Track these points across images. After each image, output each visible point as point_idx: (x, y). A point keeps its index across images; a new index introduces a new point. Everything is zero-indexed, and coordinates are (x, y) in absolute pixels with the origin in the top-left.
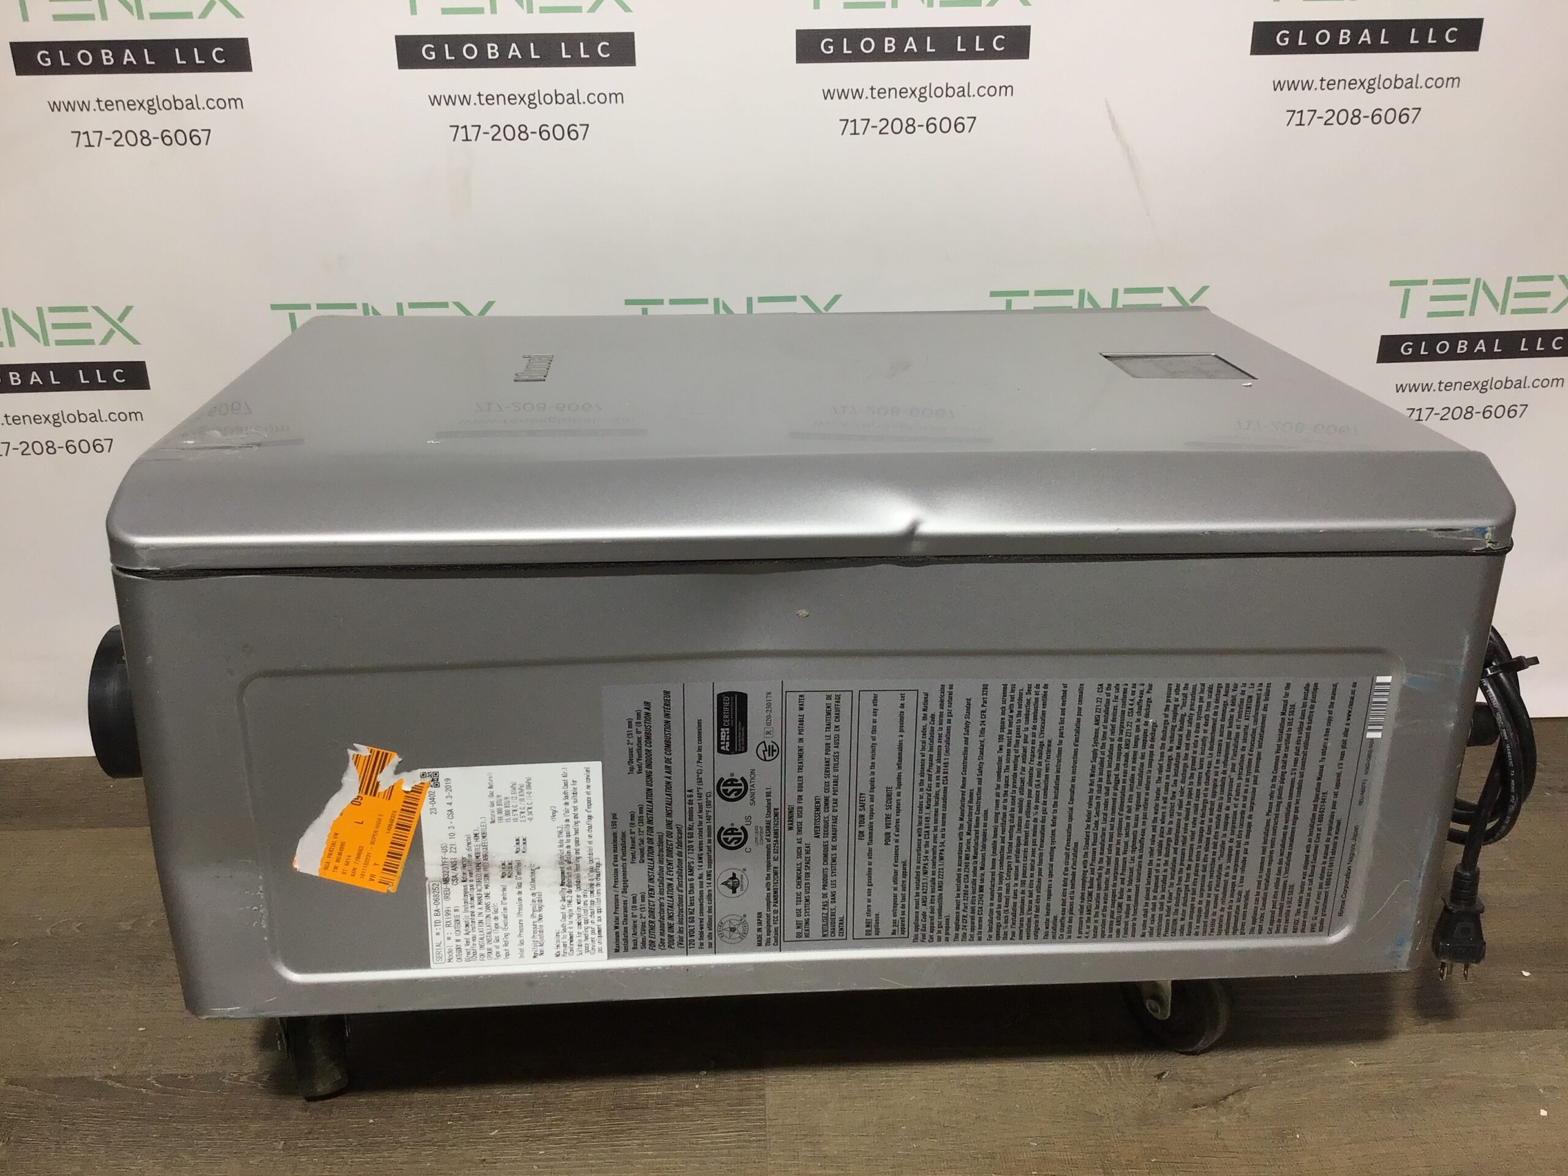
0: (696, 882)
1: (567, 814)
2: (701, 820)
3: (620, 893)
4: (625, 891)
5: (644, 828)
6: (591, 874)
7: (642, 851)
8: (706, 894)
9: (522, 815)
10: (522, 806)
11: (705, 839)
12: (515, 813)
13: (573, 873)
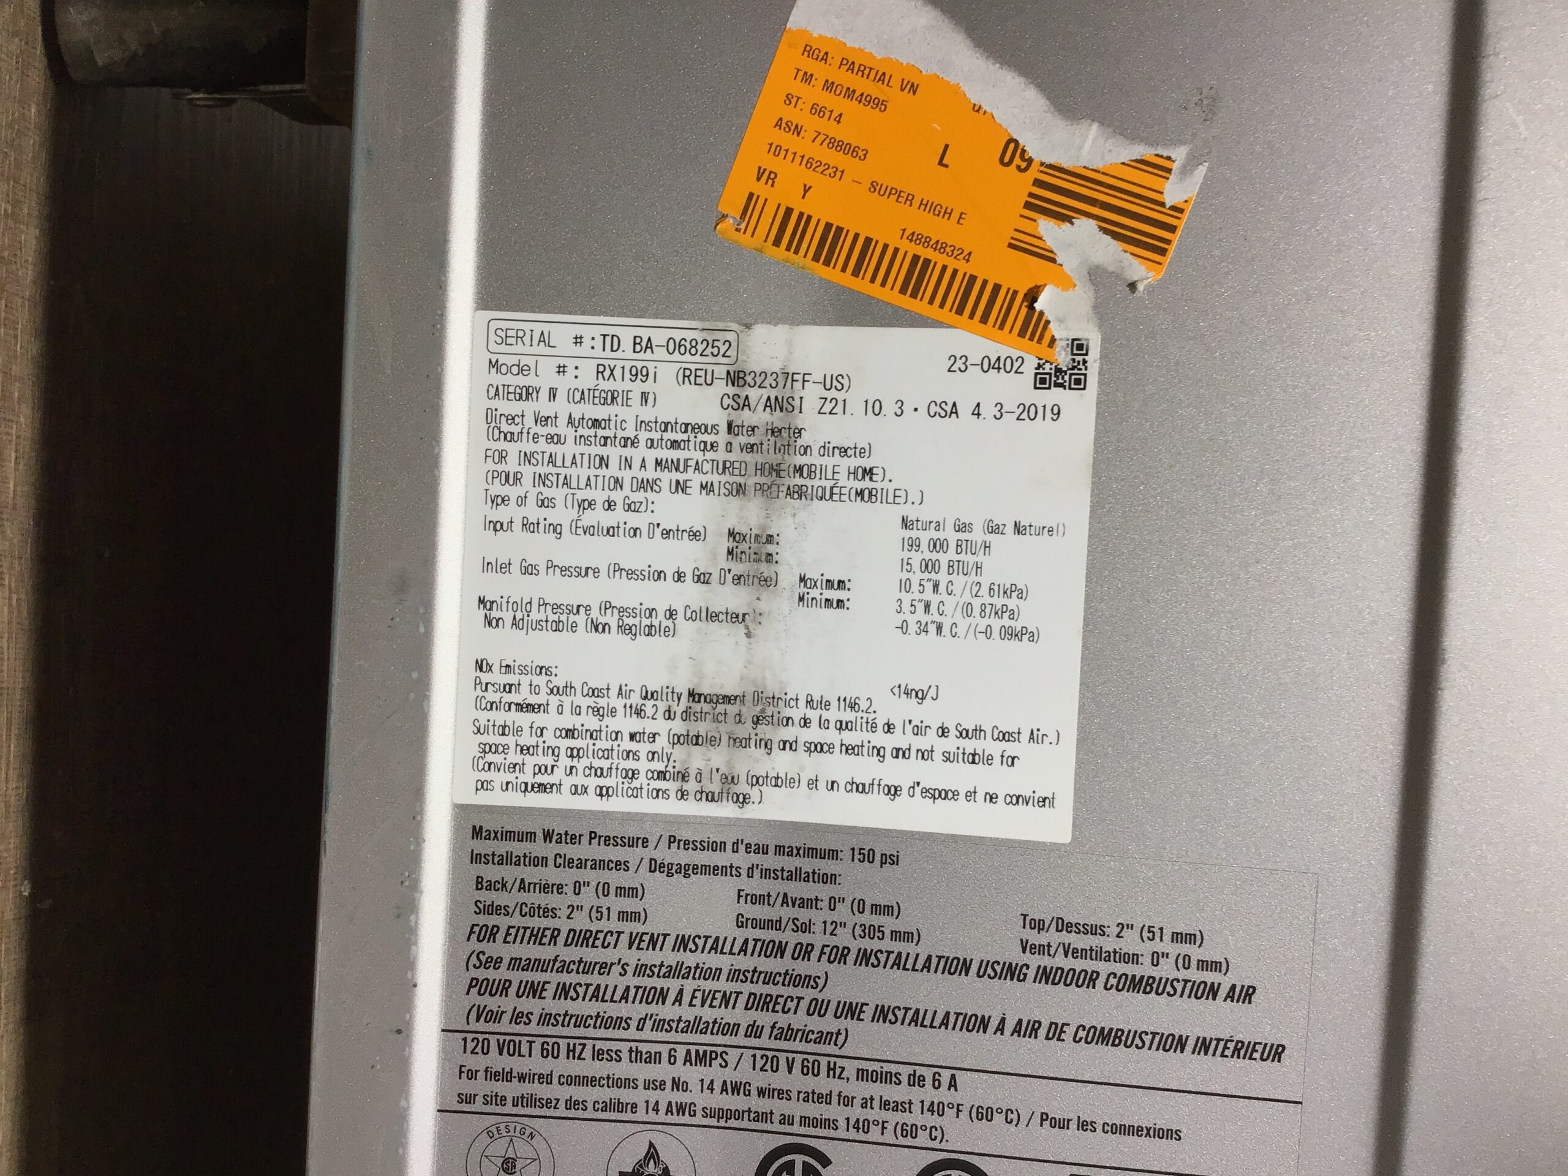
0: (662, 1071)
1: (909, 728)
2: (858, 1102)
3: (648, 853)
4: (655, 866)
5: (843, 938)
6: (716, 777)
7: (775, 925)
8: (626, 1095)
9: (921, 607)
10: (948, 609)
11: (797, 1109)
12: (929, 586)
13: (722, 727)
